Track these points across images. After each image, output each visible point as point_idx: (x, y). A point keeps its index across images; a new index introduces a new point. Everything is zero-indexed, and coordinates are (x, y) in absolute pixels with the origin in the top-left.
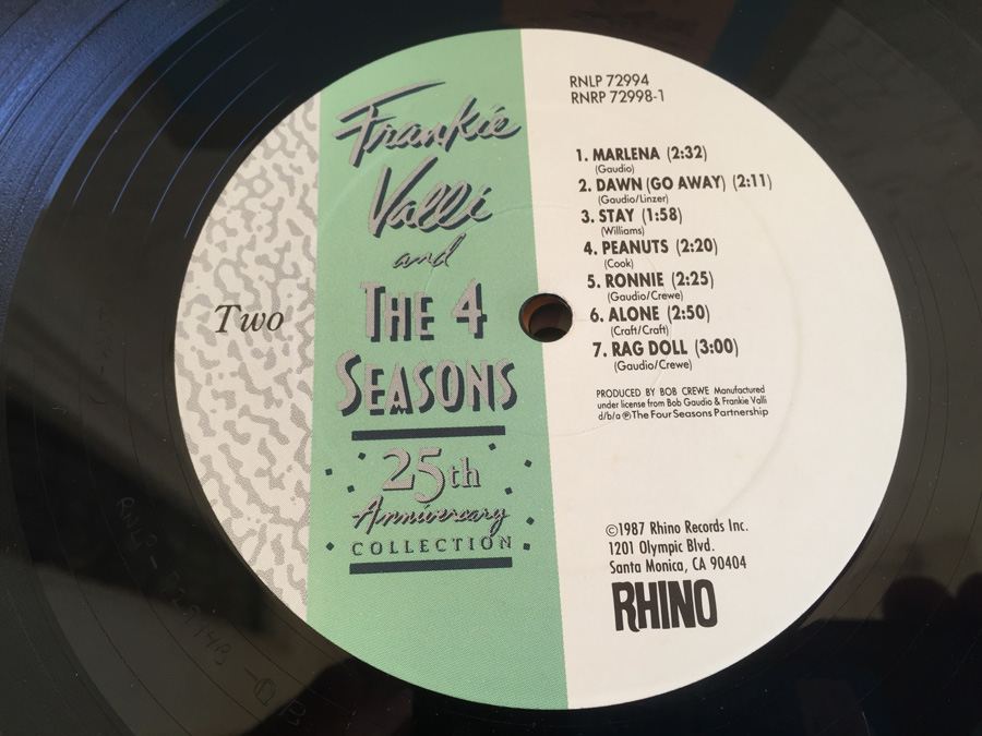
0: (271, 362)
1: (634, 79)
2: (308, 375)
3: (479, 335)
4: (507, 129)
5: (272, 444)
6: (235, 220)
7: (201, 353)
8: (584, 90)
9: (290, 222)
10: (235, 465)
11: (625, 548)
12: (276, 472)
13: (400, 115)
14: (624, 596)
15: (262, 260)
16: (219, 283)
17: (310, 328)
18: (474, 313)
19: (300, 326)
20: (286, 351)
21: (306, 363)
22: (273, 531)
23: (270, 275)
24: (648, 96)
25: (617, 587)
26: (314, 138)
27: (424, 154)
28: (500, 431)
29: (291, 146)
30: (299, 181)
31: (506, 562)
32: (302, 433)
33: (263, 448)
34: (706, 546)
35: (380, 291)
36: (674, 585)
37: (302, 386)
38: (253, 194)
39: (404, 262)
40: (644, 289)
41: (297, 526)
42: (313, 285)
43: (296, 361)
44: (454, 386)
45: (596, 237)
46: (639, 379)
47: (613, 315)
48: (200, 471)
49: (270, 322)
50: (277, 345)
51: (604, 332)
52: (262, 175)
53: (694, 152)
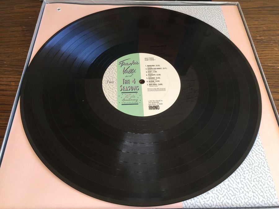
0: (113, 86)
1: (152, 58)
2: (117, 87)
3: (135, 83)
4: (138, 63)
5: (113, 93)
6: (108, 73)
7: (105, 85)
8: (146, 59)
9: (114, 73)
10: (109, 95)
11: (150, 103)
12: (114, 96)
13: (126, 62)
14: (150, 107)
15: (111, 76)
16: (106, 78)
17: (117, 83)
18: (134, 81)
19: (116, 83)
20: (114, 85)
21: (116, 86)
22: (113, 101)
23: (112, 78)
24: (154, 60)
25: (149, 106)
26: (116, 64)
27: (129, 66)
28: (137, 92)
29: (114, 65)
30: (115, 69)
31: (138, 104)
32: (116, 93)
33: (112, 94)
34: (159, 102)
35: (124, 79)
36: (155, 106)
37: (116, 88)
38: (110, 70)
39: (126, 76)
40: (153, 79)
41: (116, 101)
42: (117, 79)
43: (115, 86)
44: (132, 88)
45: (147, 74)
46: (152, 88)
47: (149, 81)
48: (106, 96)
49: (113, 82)
50: (113, 84)
51: (148, 83)
52: (111, 68)
53: (159, 66)
